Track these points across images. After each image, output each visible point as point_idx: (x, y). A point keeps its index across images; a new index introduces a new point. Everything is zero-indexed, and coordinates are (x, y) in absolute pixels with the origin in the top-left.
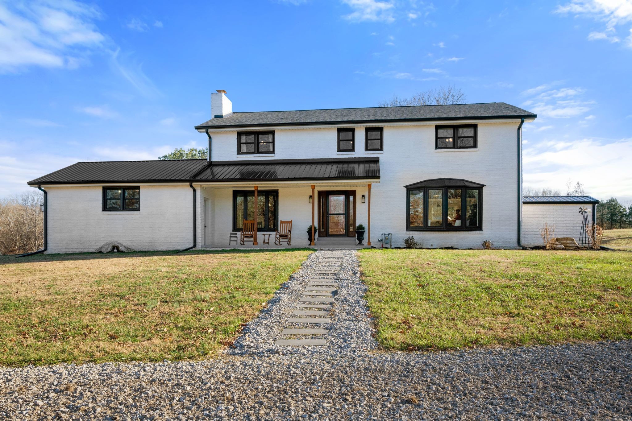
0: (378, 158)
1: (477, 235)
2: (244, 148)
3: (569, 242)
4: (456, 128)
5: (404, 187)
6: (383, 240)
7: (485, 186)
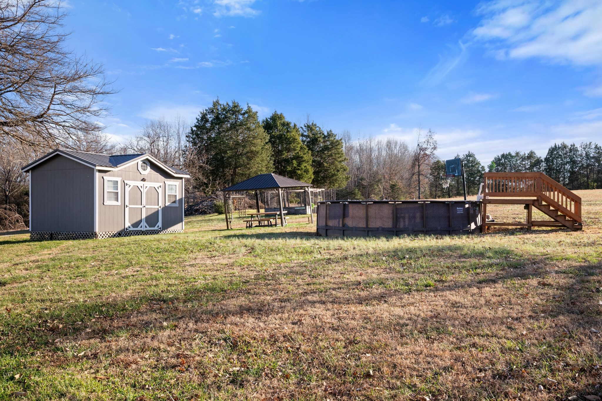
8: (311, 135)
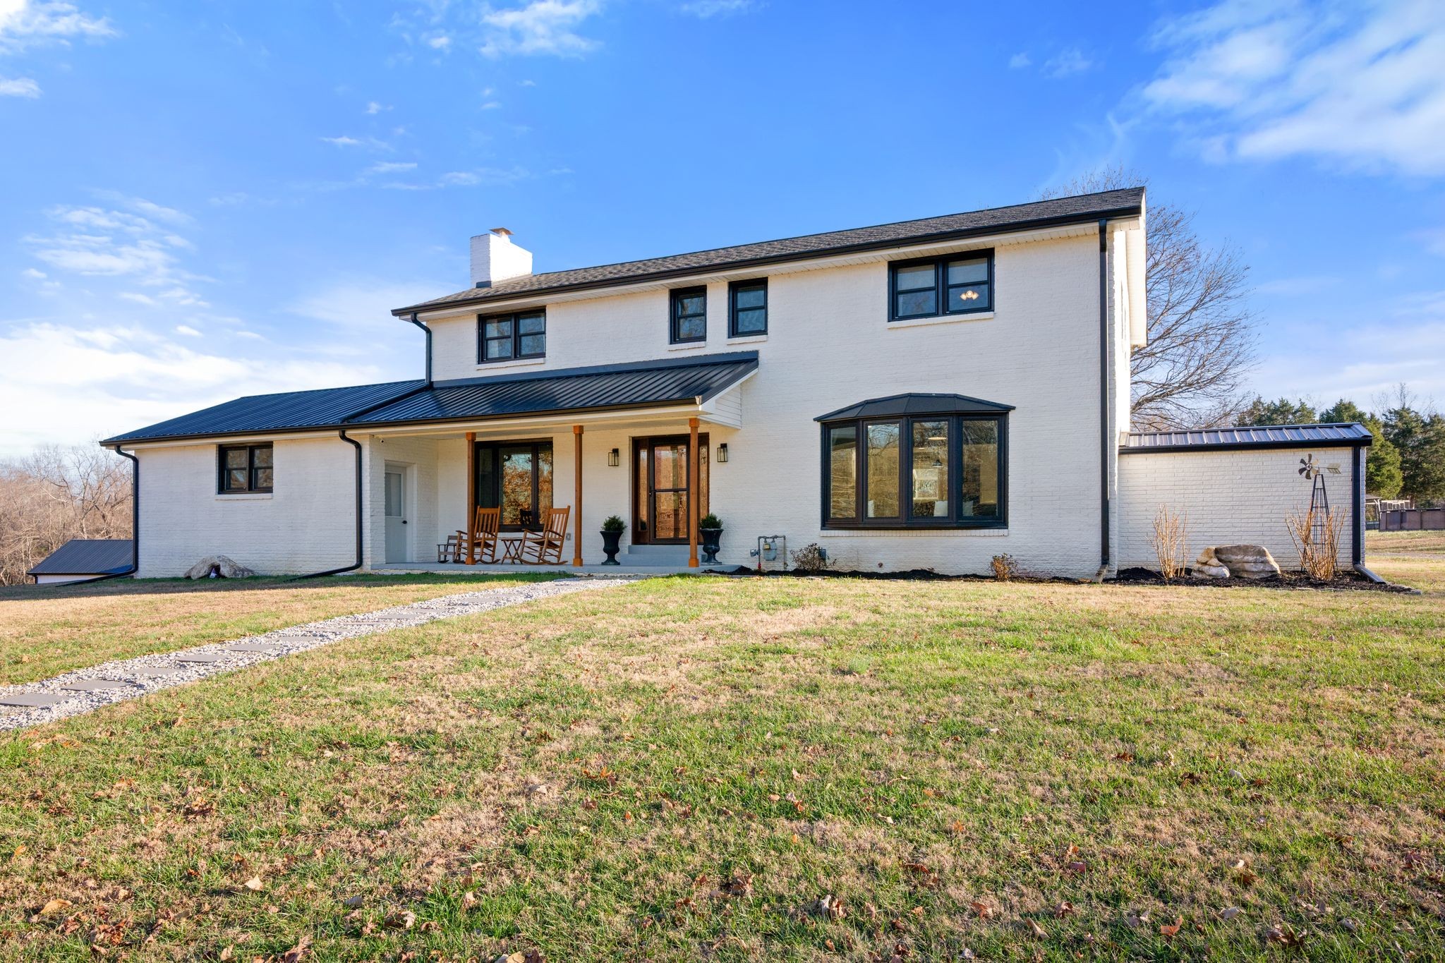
0: (756, 352)
1: (993, 539)
2: (494, 349)
3: (1251, 558)
4: (942, 263)
5: (815, 420)
6: (762, 551)
7: (1014, 408)
8: (1400, 424)
